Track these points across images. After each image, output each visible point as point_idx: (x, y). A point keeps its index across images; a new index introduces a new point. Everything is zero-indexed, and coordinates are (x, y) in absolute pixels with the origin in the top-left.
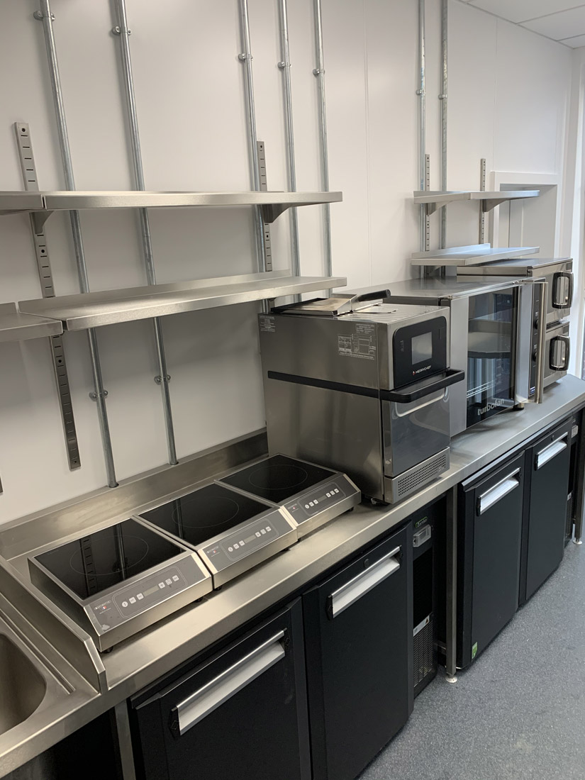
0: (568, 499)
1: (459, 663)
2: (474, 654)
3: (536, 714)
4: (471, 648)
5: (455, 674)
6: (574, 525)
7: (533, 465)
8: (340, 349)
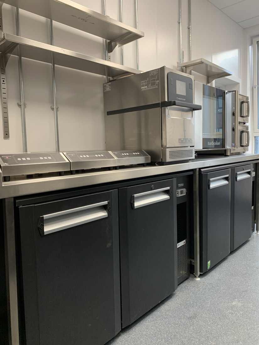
0: (252, 209)
1: (201, 270)
2: (209, 267)
3: (243, 292)
4: (207, 263)
5: (199, 277)
6: (255, 224)
7: (235, 178)
8: (142, 88)
